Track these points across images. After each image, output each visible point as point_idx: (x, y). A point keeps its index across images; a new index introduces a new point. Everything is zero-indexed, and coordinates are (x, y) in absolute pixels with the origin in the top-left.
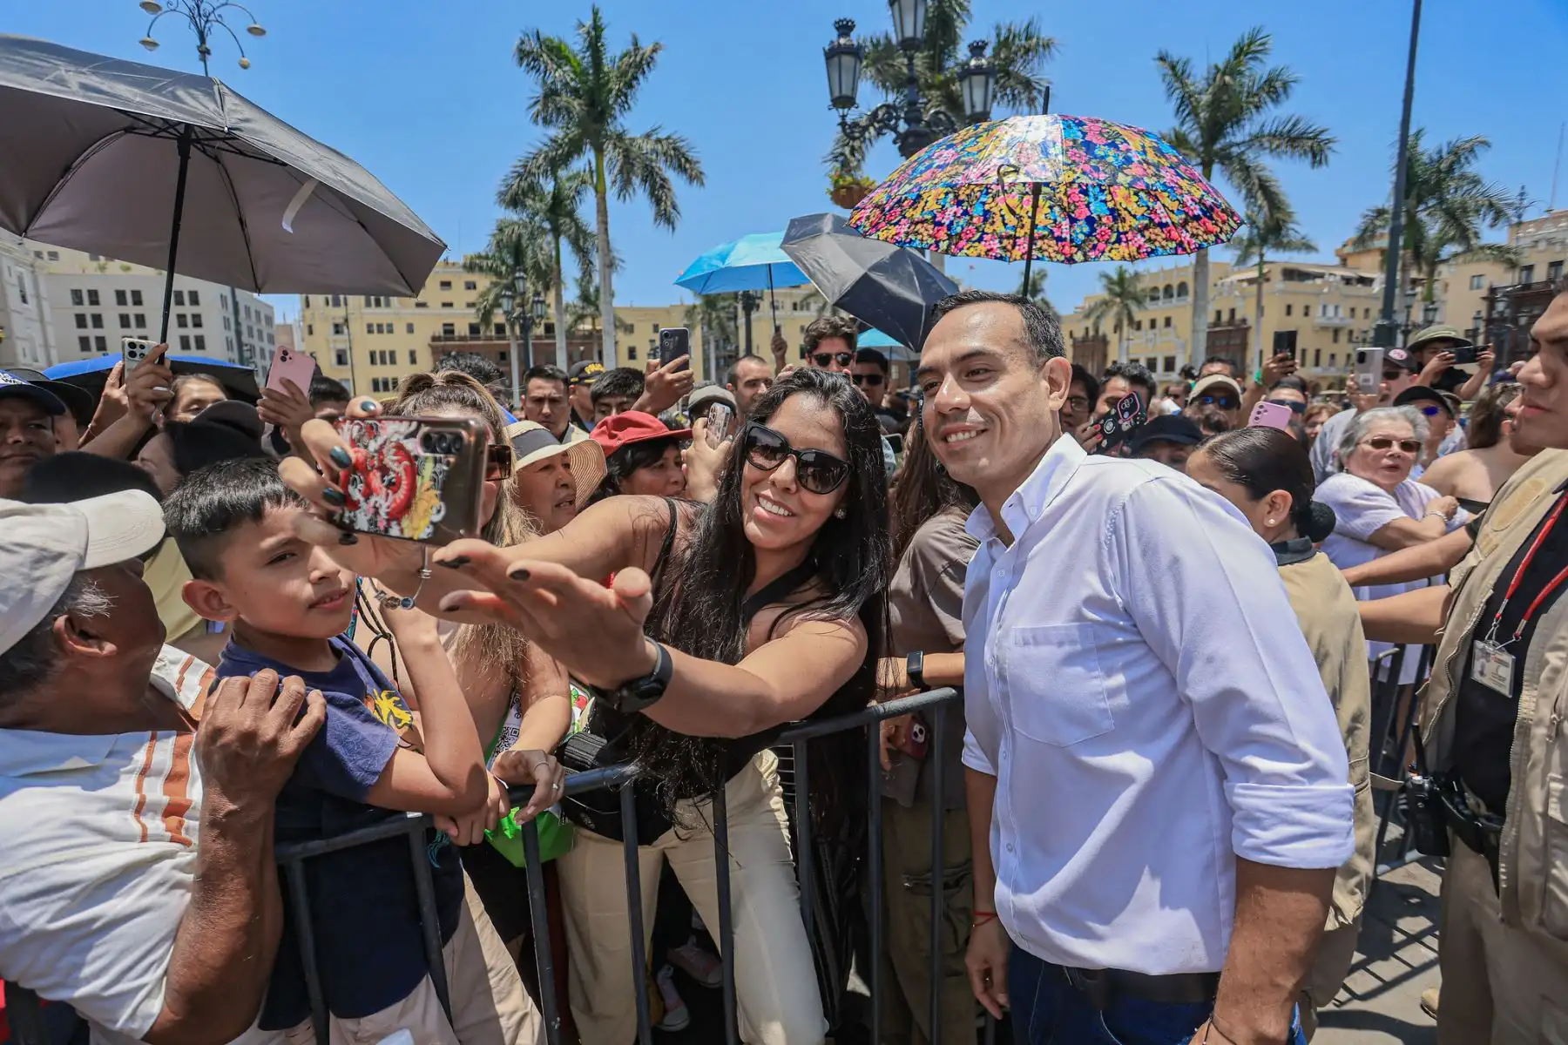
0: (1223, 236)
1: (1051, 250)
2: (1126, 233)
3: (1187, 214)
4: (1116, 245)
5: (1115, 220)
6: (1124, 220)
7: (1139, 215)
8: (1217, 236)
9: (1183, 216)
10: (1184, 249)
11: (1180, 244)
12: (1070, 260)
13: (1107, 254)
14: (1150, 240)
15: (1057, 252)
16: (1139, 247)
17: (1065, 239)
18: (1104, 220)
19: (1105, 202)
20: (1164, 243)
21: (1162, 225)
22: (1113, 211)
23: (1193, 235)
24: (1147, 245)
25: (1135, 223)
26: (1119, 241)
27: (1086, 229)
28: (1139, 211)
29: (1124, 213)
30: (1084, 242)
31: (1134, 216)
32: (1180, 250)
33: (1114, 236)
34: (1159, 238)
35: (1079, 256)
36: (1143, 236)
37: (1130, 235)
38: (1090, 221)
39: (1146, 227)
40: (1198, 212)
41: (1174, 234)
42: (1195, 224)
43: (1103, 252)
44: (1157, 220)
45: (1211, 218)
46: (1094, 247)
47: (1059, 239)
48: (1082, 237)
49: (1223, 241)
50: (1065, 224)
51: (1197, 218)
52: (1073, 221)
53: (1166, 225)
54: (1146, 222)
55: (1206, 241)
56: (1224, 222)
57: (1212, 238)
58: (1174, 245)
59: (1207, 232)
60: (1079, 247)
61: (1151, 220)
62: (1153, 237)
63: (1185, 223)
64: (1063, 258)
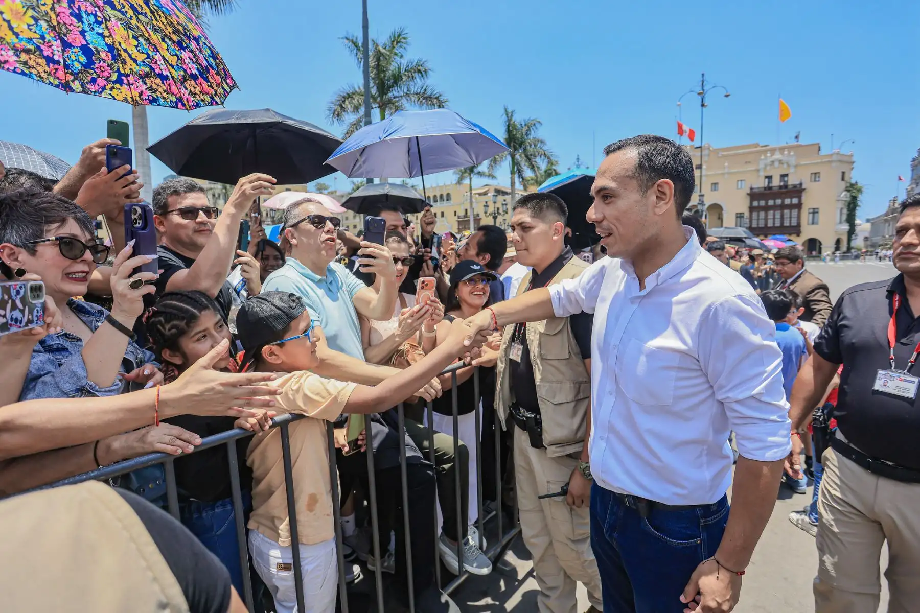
0: (217, 99)
1: (39, 68)
2: (127, 76)
3: (185, 71)
4: (118, 86)
5: (114, 58)
6: (124, 62)
7: (139, 60)
8: (212, 98)
9: (182, 73)
10: (184, 105)
11: (180, 100)
12: (67, 87)
13: (108, 91)
14: (151, 88)
15: (49, 74)
16: (141, 93)
17: (58, 62)
18: (103, 55)
19: (101, 35)
20: (165, 95)
21: (163, 78)
22: (111, 48)
23: (191, 93)
24: (149, 93)
25: (136, 68)
26: (119, 81)
27: (83, 59)
28: (141, 57)
29: (124, 55)
30: (81, 72)
31: (135, 61)
32: (180, 105)
33: (114, 77)
34: (160, 89)
35: (76, 85)
36: (145, 83)
37: (131, 79)
38: (86, 50)
39: (147, 75)
40: (195, 71)
41: (174, 88)
42: (193, 82)
43: (104, 89)
44: (157, 71)
45: (207, 80)
46: (94, 81)
47: (50, 60)
48: (78, 66)
49: (217, 104)
50: (57, 46)
51: (194, 77)
52: (66, 45)
53: (166, 78)
54: (147, 70)
55: (203, 100)
56: (218, 85)
57: (208, 99)
58: (174, 99)
59: (203, 92)
60: (76, 76)
61: (152, 69)
62: (154, 86)
63: (184, 80)
64: (57, 82)
